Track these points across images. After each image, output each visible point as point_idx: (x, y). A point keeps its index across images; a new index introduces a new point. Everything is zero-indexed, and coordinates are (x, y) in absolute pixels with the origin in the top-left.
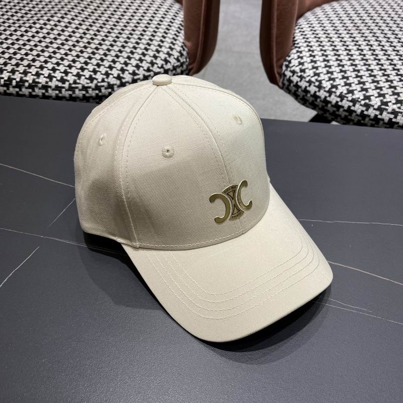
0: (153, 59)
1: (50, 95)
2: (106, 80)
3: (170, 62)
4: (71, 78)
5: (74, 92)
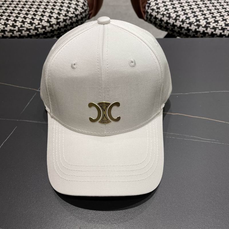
0: (67, 8)
1: (7, 36)
2: (41, 23)
3: (78, 10)
4: (18, 24)
5: (22, 33)
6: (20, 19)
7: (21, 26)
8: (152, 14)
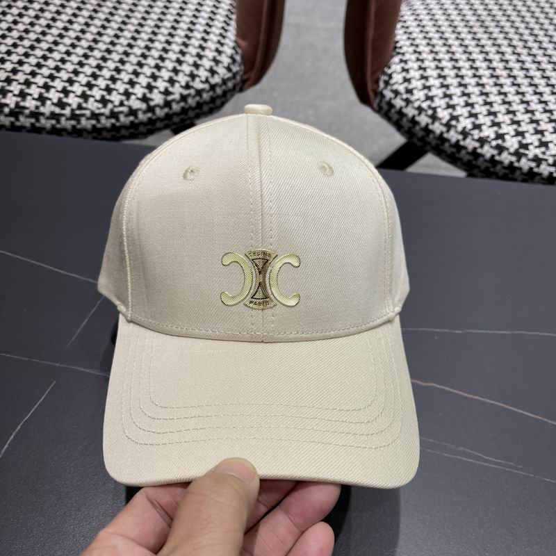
1: (42, 126)
2: (126, 103)
3: (218, 73)
4: (73, 101)
5: (79, 122)
6: (77, 89)
7: (80, 107)
8: (393, 102)
